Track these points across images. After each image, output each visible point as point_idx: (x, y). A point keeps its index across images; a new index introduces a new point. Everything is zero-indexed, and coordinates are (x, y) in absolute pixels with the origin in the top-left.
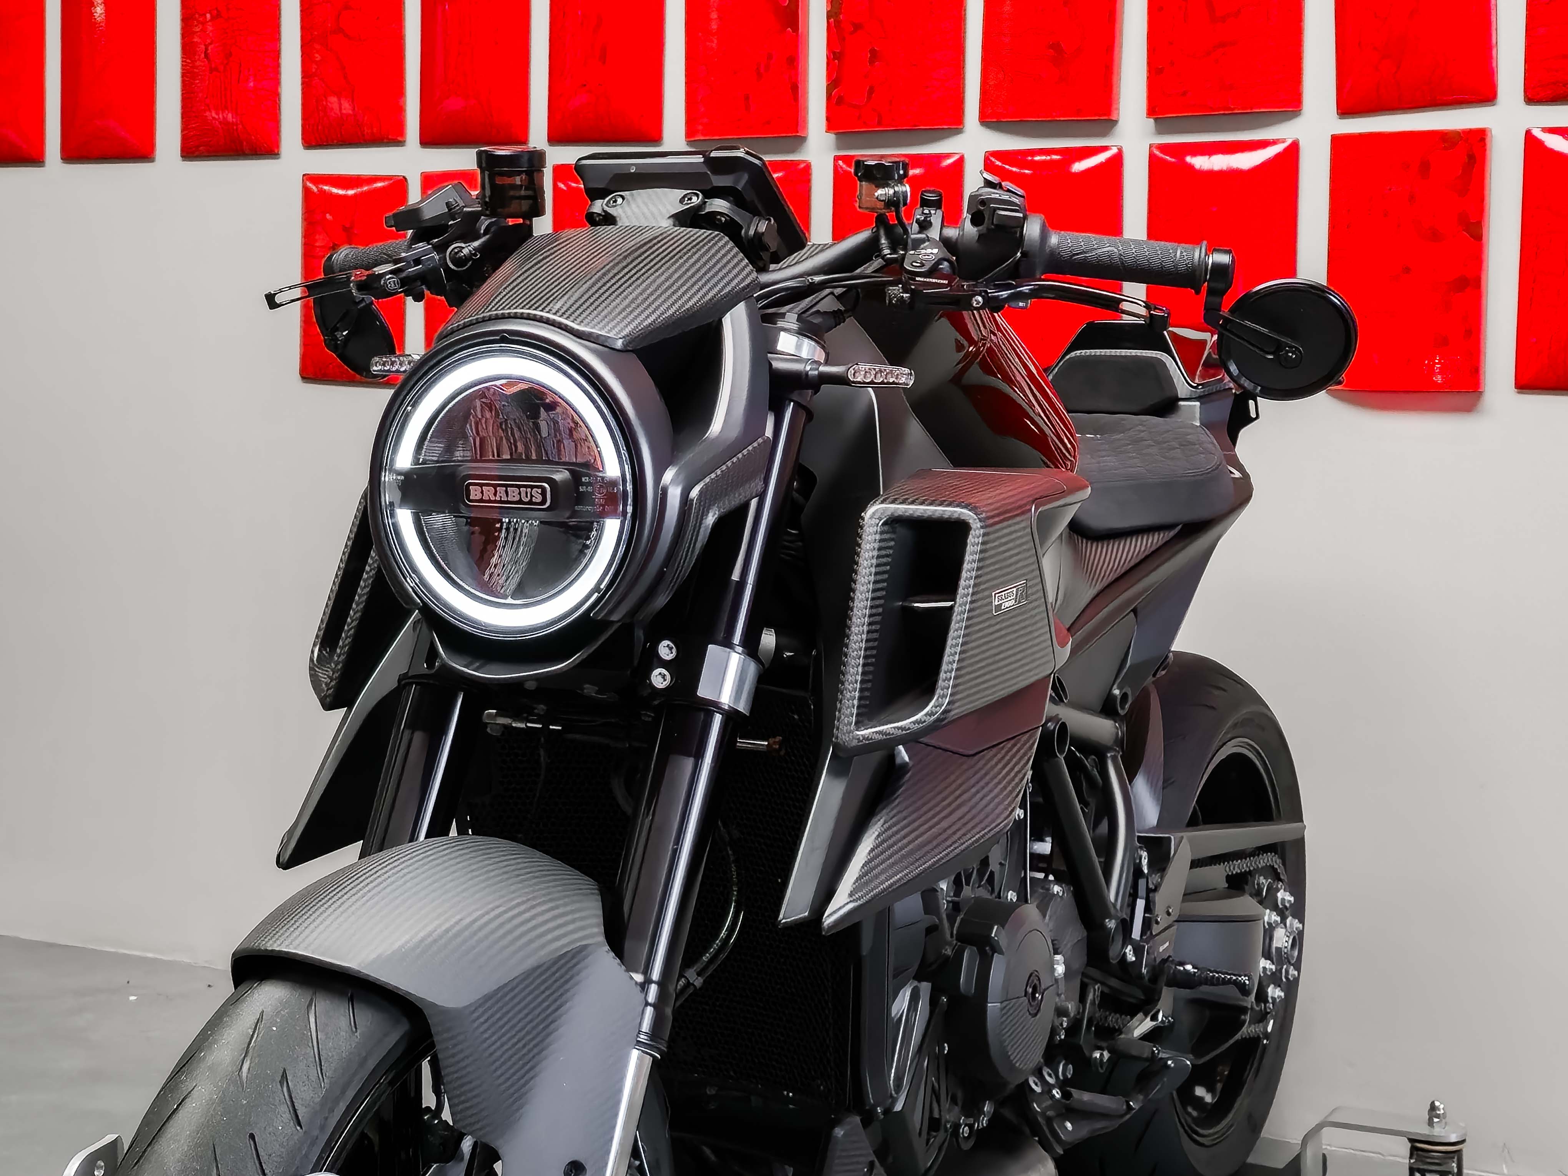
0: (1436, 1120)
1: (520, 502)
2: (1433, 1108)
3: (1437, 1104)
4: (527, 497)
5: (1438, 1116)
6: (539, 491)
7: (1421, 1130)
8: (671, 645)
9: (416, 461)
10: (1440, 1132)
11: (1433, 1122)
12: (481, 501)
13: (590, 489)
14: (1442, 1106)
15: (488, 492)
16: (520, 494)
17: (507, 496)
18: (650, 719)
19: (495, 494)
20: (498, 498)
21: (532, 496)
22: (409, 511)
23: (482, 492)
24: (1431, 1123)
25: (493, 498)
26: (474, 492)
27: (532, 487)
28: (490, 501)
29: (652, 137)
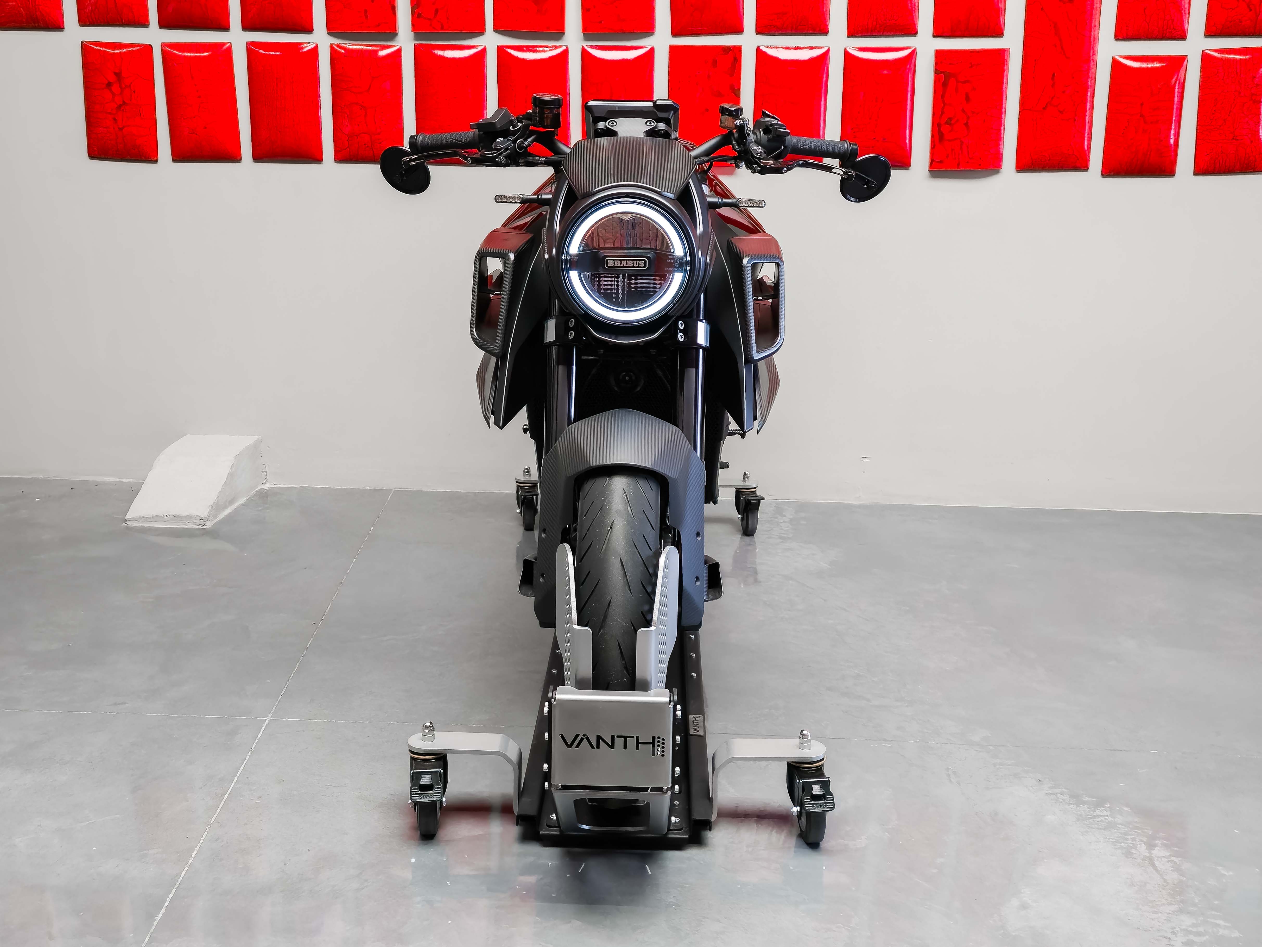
0: (746, 479)
1: (633, 267)
2: (745, 474)
3: (746, 473)
4: (637, 264)
5: (747, 478)
6: (643, 262)
7: (741, 484)
8: (682, 323)
9: (579, 250)
10: (748, 484)
11: (746, 481)
12: (614, 267)
13: (672, 261)
14: (748, 473)
15: (617, 263)
16: (633, 263)
17: (627, 264)
18: (654, 353)
19: (621, 264)
20: (622, 265)
21: (639, 264)
22: (577, 272)
23: (614, 263)
24: (744, 480)
25: (620, 265)
26: (611, 263)
27: (639, 260)
28: (618, 267)
29: (308, 29)
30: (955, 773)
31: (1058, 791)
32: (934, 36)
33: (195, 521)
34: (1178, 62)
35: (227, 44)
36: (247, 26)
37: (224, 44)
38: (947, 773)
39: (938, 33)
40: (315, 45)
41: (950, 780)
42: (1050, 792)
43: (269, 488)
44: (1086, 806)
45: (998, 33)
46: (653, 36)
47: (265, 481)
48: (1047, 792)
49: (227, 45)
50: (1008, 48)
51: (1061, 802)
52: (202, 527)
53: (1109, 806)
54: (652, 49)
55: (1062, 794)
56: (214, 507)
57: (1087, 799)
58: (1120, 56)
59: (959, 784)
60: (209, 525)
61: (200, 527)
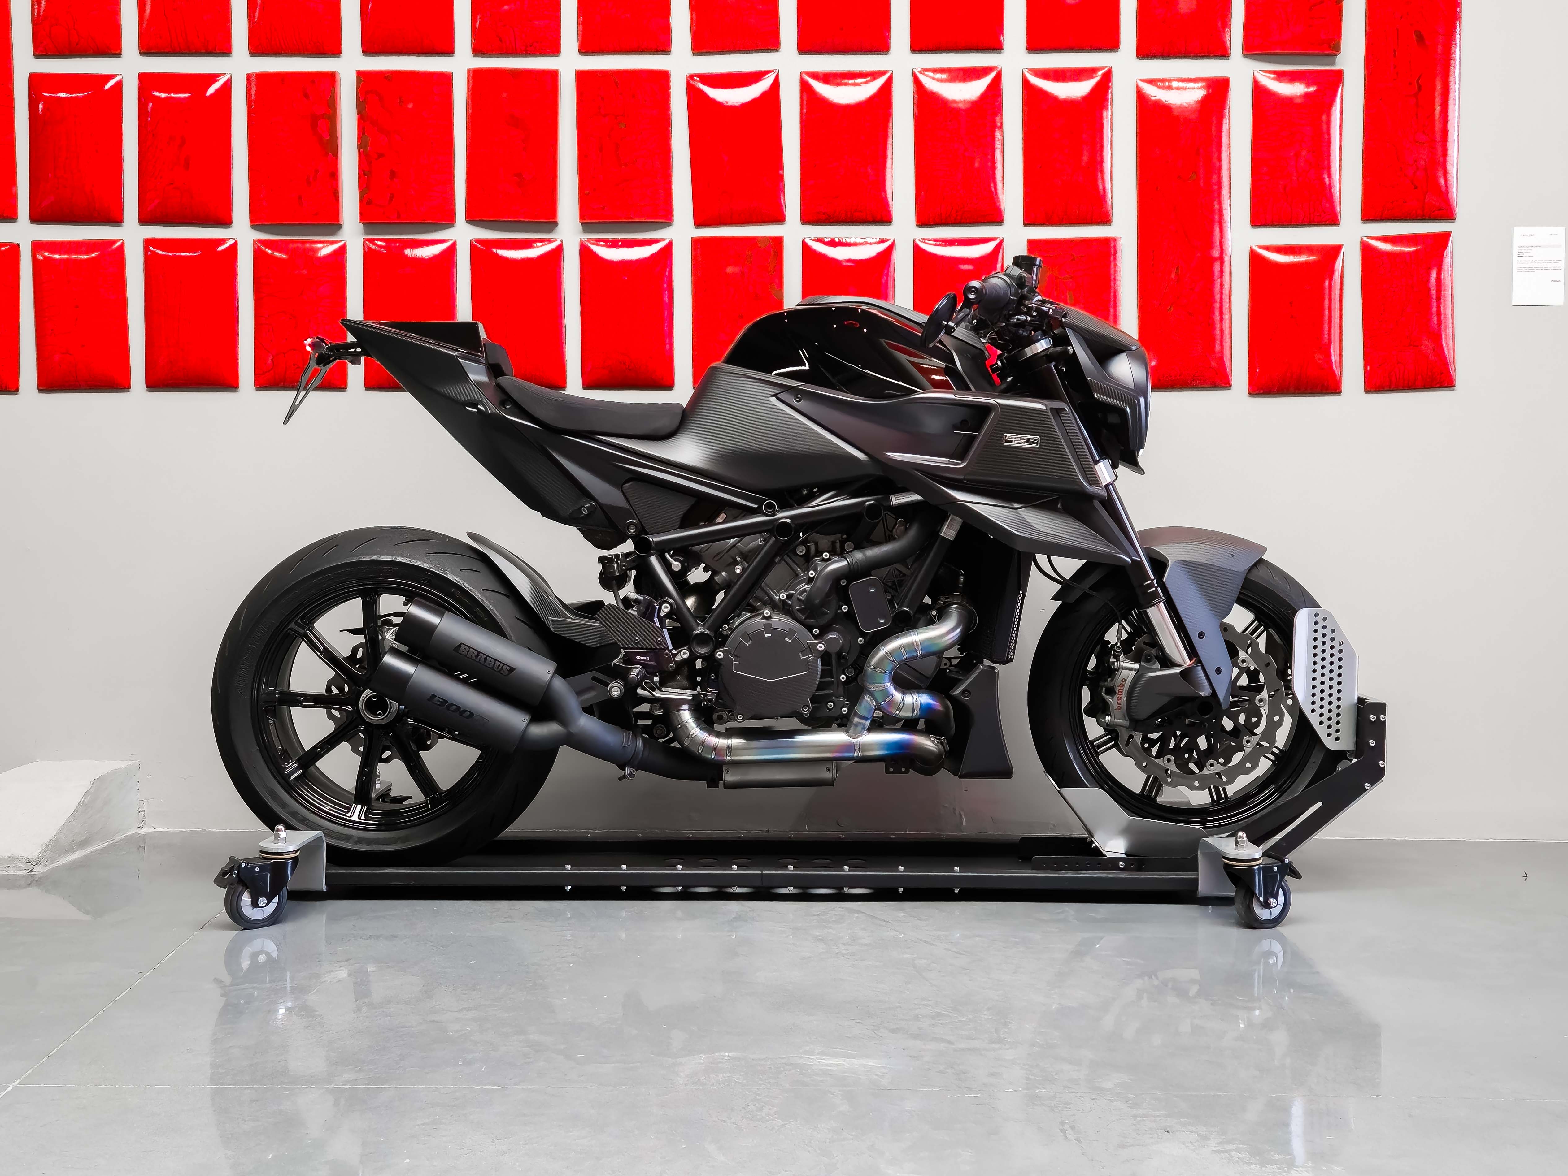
29: (225, 221)
30: (1073, 1128)
31: (1231, 1147)
32: (1025, 225)
33: (18, 864)
34: (1332, 252)
35: (119, 241)
36: (145, 219)
37: (114, 242)
38: (1062, 1128)
39: (1030, 220)
40: (234, 241)
41: (1066, 1136)
42: (1220, 1148)
43: (145, 832)
44: (1275, 1166)
45: (1104, 219)
46: (670, 227)
47: (142, 825)
48: (1214, 1149)
49: (118, 244)
50: (1119, 236)
51: (1237, 1162)
52: (29, 873)
53: (1311, 1165)
54: (670, 244)
55: (1238, 1150)
56: (50, 847)
57: (1277, 1157)
58: (1260, 247)
59: (1079, 1141)
60: (39, 870)
61: (26, 873)
